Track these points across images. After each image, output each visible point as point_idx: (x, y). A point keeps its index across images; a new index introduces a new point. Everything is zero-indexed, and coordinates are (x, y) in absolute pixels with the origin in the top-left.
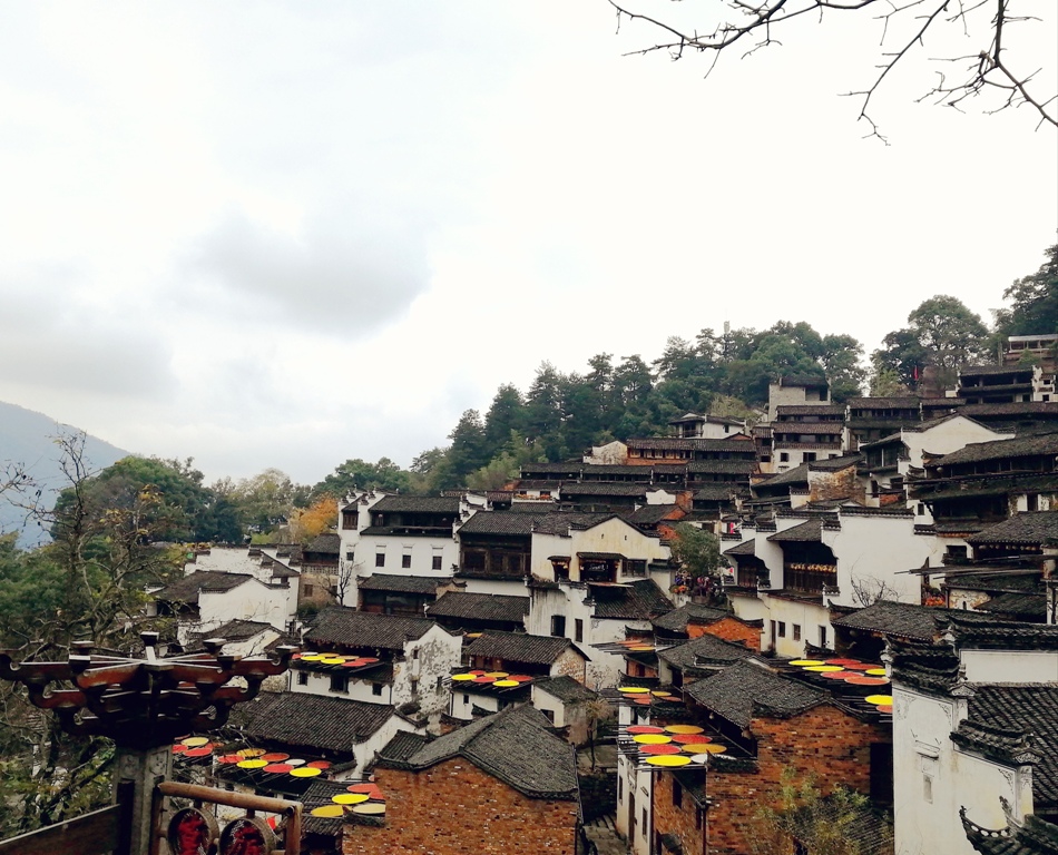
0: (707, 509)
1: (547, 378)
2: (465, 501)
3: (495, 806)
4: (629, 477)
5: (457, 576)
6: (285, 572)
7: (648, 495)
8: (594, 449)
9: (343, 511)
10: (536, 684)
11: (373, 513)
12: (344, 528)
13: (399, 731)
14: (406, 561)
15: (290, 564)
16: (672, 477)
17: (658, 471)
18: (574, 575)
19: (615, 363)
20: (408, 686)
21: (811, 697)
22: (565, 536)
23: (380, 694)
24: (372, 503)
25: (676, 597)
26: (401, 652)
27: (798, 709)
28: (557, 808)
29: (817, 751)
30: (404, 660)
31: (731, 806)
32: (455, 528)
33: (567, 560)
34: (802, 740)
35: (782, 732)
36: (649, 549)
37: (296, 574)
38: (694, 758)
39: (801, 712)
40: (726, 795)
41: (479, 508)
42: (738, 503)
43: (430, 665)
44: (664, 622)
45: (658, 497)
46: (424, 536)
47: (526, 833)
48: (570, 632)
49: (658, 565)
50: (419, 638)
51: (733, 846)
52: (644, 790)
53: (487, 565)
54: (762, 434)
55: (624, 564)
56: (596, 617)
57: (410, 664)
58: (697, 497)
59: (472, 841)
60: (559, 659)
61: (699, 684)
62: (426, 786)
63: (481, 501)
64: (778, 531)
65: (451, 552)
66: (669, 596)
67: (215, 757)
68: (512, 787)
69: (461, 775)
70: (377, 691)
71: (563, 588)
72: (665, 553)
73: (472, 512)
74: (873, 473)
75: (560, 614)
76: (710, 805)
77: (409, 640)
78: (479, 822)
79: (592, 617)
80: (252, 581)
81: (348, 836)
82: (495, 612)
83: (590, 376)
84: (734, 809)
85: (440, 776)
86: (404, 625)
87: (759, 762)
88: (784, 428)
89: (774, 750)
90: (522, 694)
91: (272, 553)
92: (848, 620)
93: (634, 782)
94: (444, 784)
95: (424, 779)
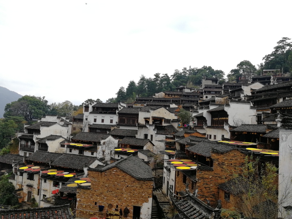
0: (187, 108)
1: (143, 79)
2: (120, 104)
3: (126, 182)
4: (165, 101)
5: (117, 125)
6: (68, 123)
7: (171, 105)
8: (156, 94)
9: (85, 106)
10: (139, 151)
11: (93, 107)
12: (85, 111)
13: (98, 165)
14: (103, 121)
15: (70, 121)
16: (177, 101)
17: (173, 99)
18: (151, 122)
19: (161, 76)
20: (102, 153)
21: (230, 148)
22: (148, 112)
23: (93, 155)
24: (93, 105)
25: (179, 129)
26: (100, 143)
27: (226, 151)
28: (147, 183)
29: (231, 164)
30: (100, 145)
31: (204, 181)
32: (117, 112)
33: (149, 118)
34: (227, 161)
35: (221, 158)
36: (172, 116)
37: (71, 124)
38: (191, 167)
39: (227, 152)
40: (203, 178)
41: (124, 107)
42: (195, 107)
43: (108, 147)
44: (177, 134)
45: (173, 106)
46: (108, 114)
47: (136, 191)
48: (149, 138)
49: (174, 121)
50: (105, 139)
51: (204, 194)
52: (172, 180)
53: (126, 122)
54: (201, 91)
55: (165, 120)
56: (157, 134)
57: (102, 146)
58: (184, 106)
59: (119, 194)
60: (146, 145)
61: (191, 147)
62: (104, 176)
63: (125, 105)
64: (210, 109)
65: (115, 119)
66: (177, 129)
67: (41, 172)
68: (133, 177)
69: (116, 173)
70: (92, 154)
71: (148, 126)
72: (176, 118)
73: (122, 108)
74: (233, 98)
75: (146, 133)
76: (198, 181)
77: (102, 139)
78: (121, 188)
79: (156, 134)
80: (57, 124)
81: (78, 192)
82: (128, 134)
83: (154, 79)
84: (205, 182)
85: (109, 173)
86: (101, 135)
87: (213, 168)
88: (206, 90)
89: (218, 164)
90: (135, 154)
91: (64, 118)
92: (235, 130)
93: (169, 178)
94: (110, 176)
95: (104, 174)
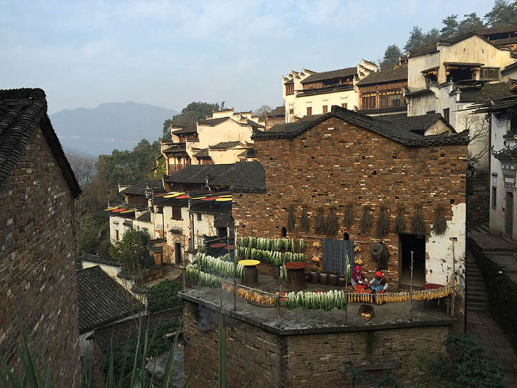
2: (361, 66)
6: (255, 125)
9: (285, 84)
11: (304, 83)
12: (286, 95)
18: (442, 78)
22: (434, 52)
24: (303, 78)
32: (355, 83)
33: (437, 69)
36: (501, 59)
41: (371, 72)
46: (335, 92)
47: (407, 185)
53: (377, 104)
56: (461, 101)
59: (350, 199)
60: (431, 127)
62: (301, 151)
63: (373, 68)
69: (335, 135)
71: (433, 89)
73: (367, 74)
78: (355, 179)
79: (457, 103)
80: (230, 120)
85: (314, 139)
94: (318, 148)
95: (299, 145)
